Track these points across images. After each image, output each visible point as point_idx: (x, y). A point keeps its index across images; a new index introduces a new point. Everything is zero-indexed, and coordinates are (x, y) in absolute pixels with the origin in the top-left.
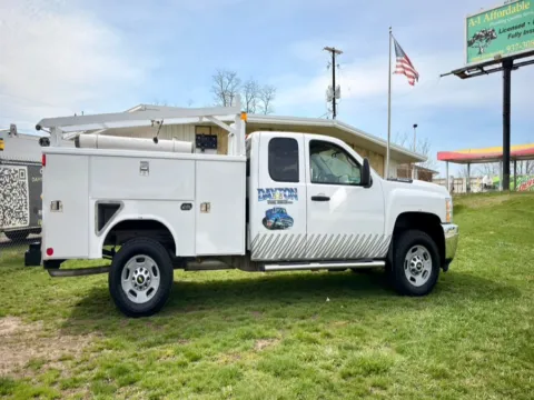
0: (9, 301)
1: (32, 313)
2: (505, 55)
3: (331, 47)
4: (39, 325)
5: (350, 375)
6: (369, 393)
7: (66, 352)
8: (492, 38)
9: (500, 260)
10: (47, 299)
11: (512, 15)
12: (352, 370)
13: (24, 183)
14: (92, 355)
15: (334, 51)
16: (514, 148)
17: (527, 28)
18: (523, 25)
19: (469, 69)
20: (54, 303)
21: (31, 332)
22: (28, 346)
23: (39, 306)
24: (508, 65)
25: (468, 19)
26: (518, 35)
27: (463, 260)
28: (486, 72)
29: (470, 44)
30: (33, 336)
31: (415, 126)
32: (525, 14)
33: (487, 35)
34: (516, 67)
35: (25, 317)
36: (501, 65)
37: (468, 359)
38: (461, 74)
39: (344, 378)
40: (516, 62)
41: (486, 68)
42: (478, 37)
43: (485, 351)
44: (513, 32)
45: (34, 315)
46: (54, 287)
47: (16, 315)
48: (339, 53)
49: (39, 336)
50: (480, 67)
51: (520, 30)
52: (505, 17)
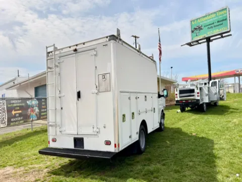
0: (6, 160)
1: (17, 164)
2: (207, 36)
3: (134, 35)
4: (22, 168)
5: (146, 174)
6: (152, 180)
7: (37, 178)
8: (201, 29)
9: (205, 125)
10: (22, 158)
11: (209, 19)
12: (146, 173)
13: (4, 108)
14: (47, 178)
15: (136, 37)
16: (213, 74)
17: (215, 24)
18: (213, 23)
19: (193, 42)
20: (26, 159)
21: (20, 172)
22: (21, 177)
23: (19, 161)
24: (208, 40)
25: (191, 21)
26: (212, 27)
27: (190, 126)
28: (200, 43)
29: (192, 32)
30: (21, 173)
31: (172, 68)
32: (214, 19)
33: (199, 28)
34: (212, 41)
35: (15, 166)
36: (205, 40)
37: (187, 165)
38: (190, 44)
39: (144, 176)
40: (211, 39)
41: (200, 42)
42: (195, 29)
43: (194, 162)
44: (209, 26)
45: (19, 165)
46: (23, 153)
47: (11, 165)
48: (138, 37)
49: (24, 173)
50: (197, 41)
51: (212, 25)
52: (206, 20)
